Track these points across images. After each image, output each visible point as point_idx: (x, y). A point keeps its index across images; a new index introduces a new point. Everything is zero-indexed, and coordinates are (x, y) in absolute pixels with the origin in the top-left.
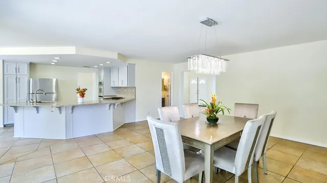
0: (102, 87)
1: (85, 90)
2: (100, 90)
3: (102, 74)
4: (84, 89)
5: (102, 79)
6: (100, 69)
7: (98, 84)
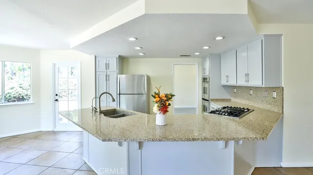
0: (206, 85)
1: (169, 97)
2: (204, 91)
3: (208, 64)
4: (166, 96)
5: (207, 73)
6: (203, 58)
7: (201, 80)
